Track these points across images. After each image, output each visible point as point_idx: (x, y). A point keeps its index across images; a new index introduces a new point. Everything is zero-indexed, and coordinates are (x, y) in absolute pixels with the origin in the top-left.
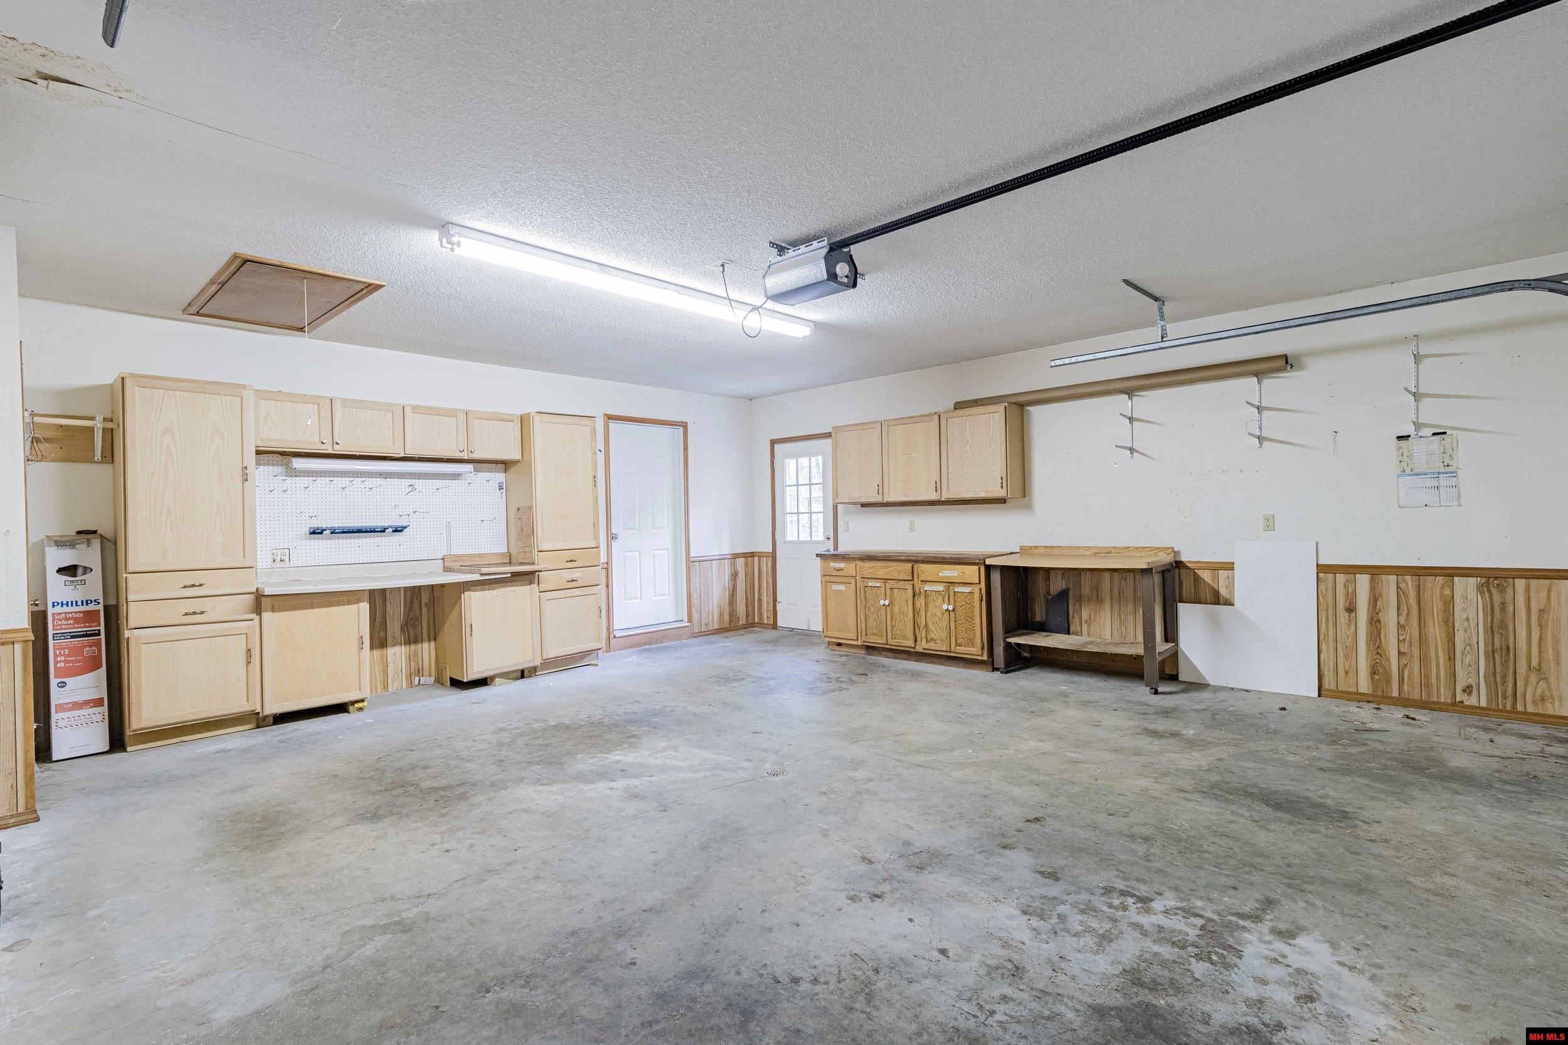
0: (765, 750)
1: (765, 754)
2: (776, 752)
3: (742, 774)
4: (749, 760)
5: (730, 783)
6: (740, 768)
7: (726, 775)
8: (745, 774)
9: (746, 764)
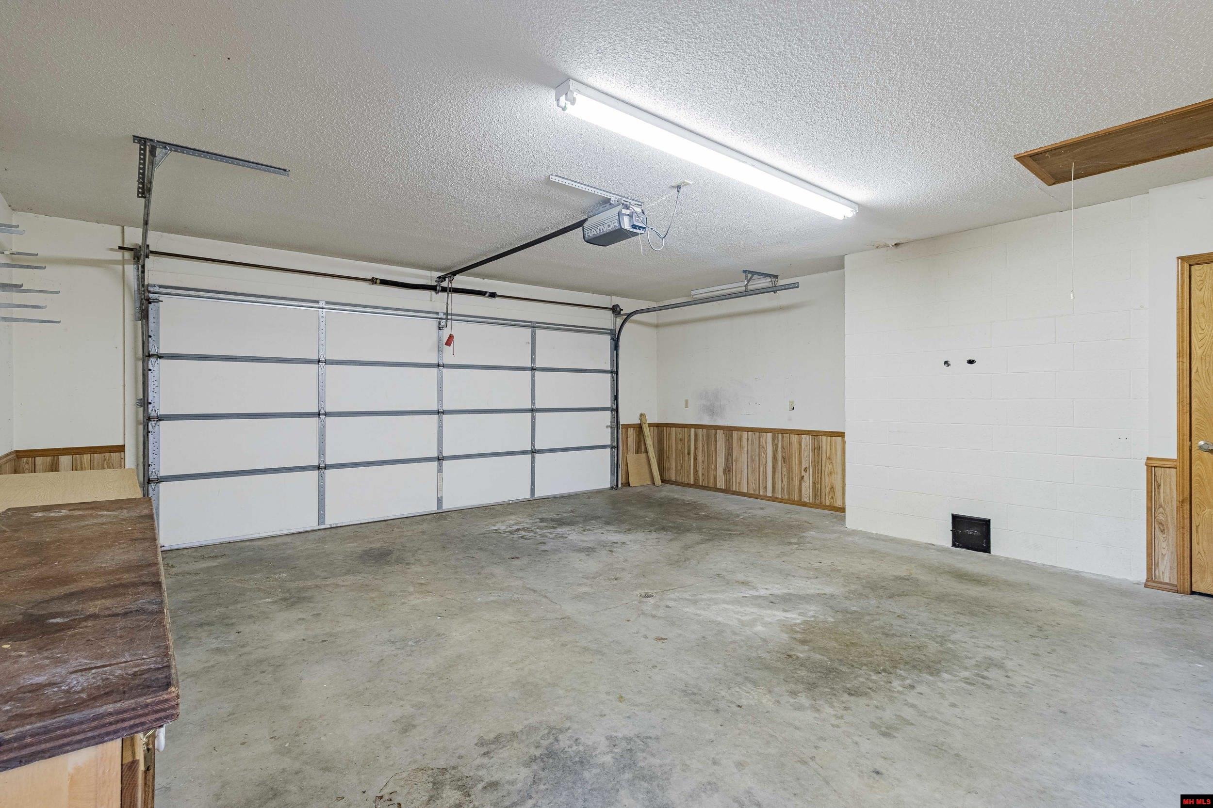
0: (654, 616)
1: (654, 612)
2: (643, 613)
3: (672, 596)
4: (667, 607)
5: (680, 589)
6: (675, 600)
7: (686, 596)
8: (670, 596)
9: (670, 604)
